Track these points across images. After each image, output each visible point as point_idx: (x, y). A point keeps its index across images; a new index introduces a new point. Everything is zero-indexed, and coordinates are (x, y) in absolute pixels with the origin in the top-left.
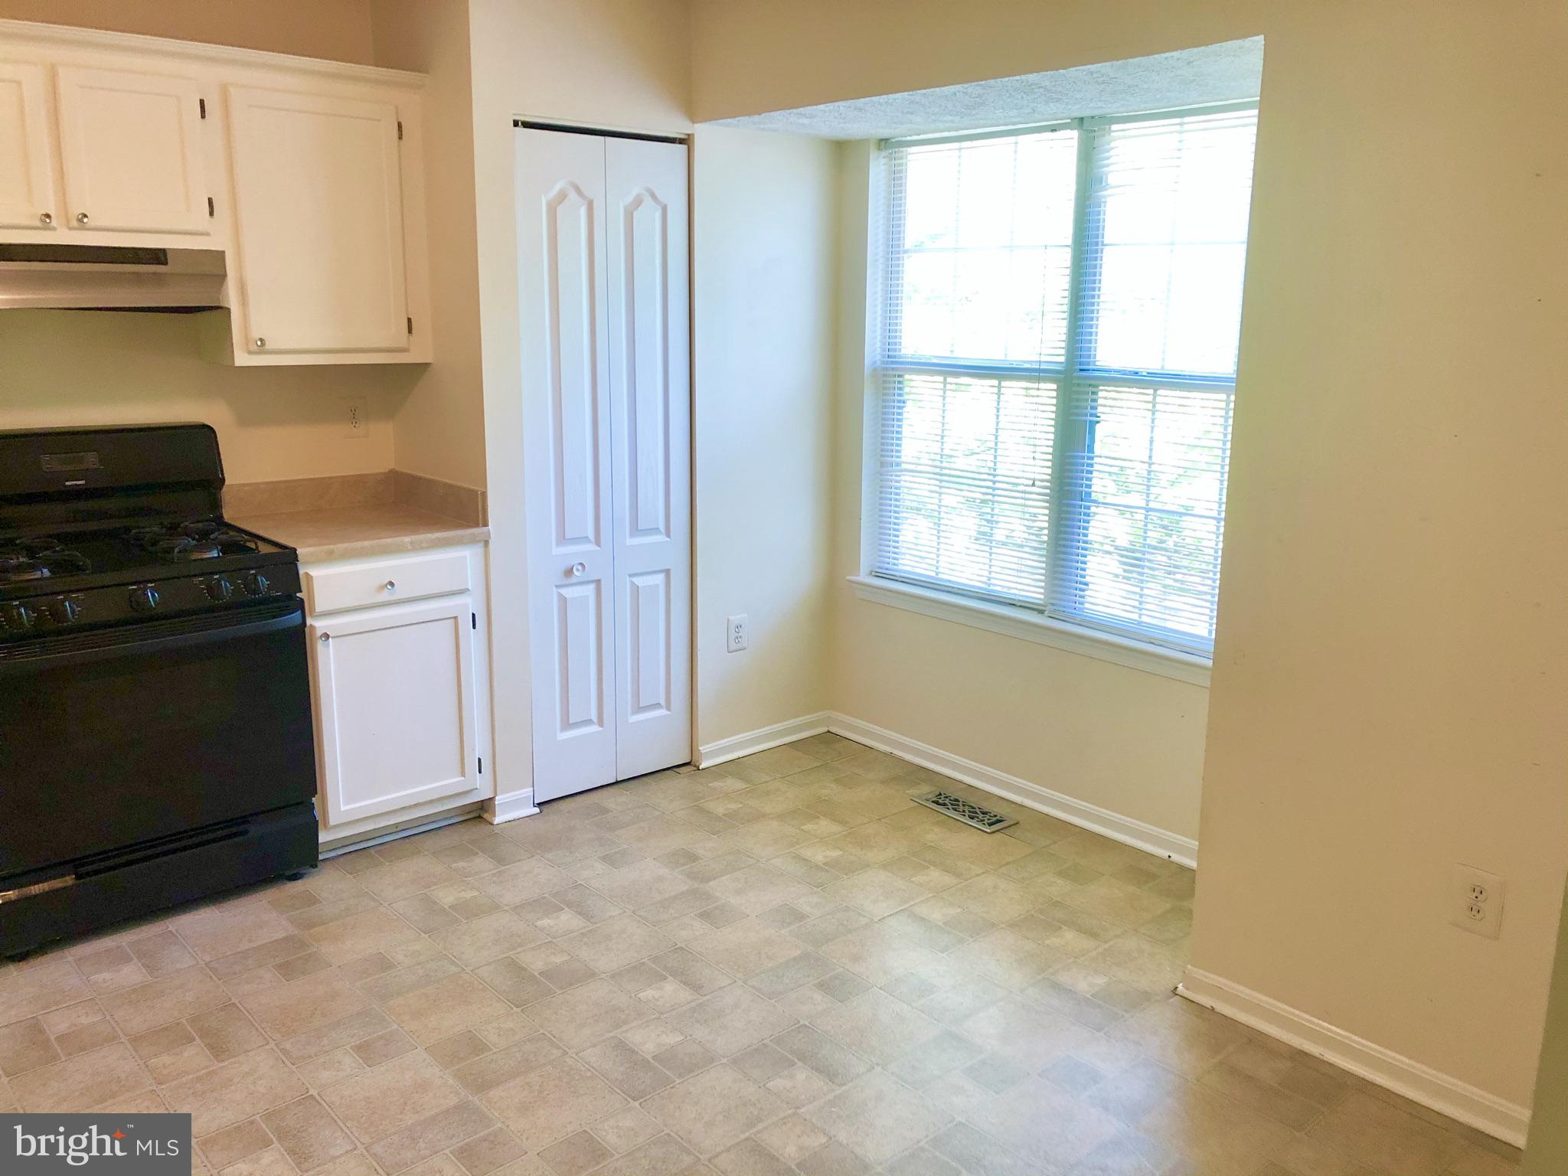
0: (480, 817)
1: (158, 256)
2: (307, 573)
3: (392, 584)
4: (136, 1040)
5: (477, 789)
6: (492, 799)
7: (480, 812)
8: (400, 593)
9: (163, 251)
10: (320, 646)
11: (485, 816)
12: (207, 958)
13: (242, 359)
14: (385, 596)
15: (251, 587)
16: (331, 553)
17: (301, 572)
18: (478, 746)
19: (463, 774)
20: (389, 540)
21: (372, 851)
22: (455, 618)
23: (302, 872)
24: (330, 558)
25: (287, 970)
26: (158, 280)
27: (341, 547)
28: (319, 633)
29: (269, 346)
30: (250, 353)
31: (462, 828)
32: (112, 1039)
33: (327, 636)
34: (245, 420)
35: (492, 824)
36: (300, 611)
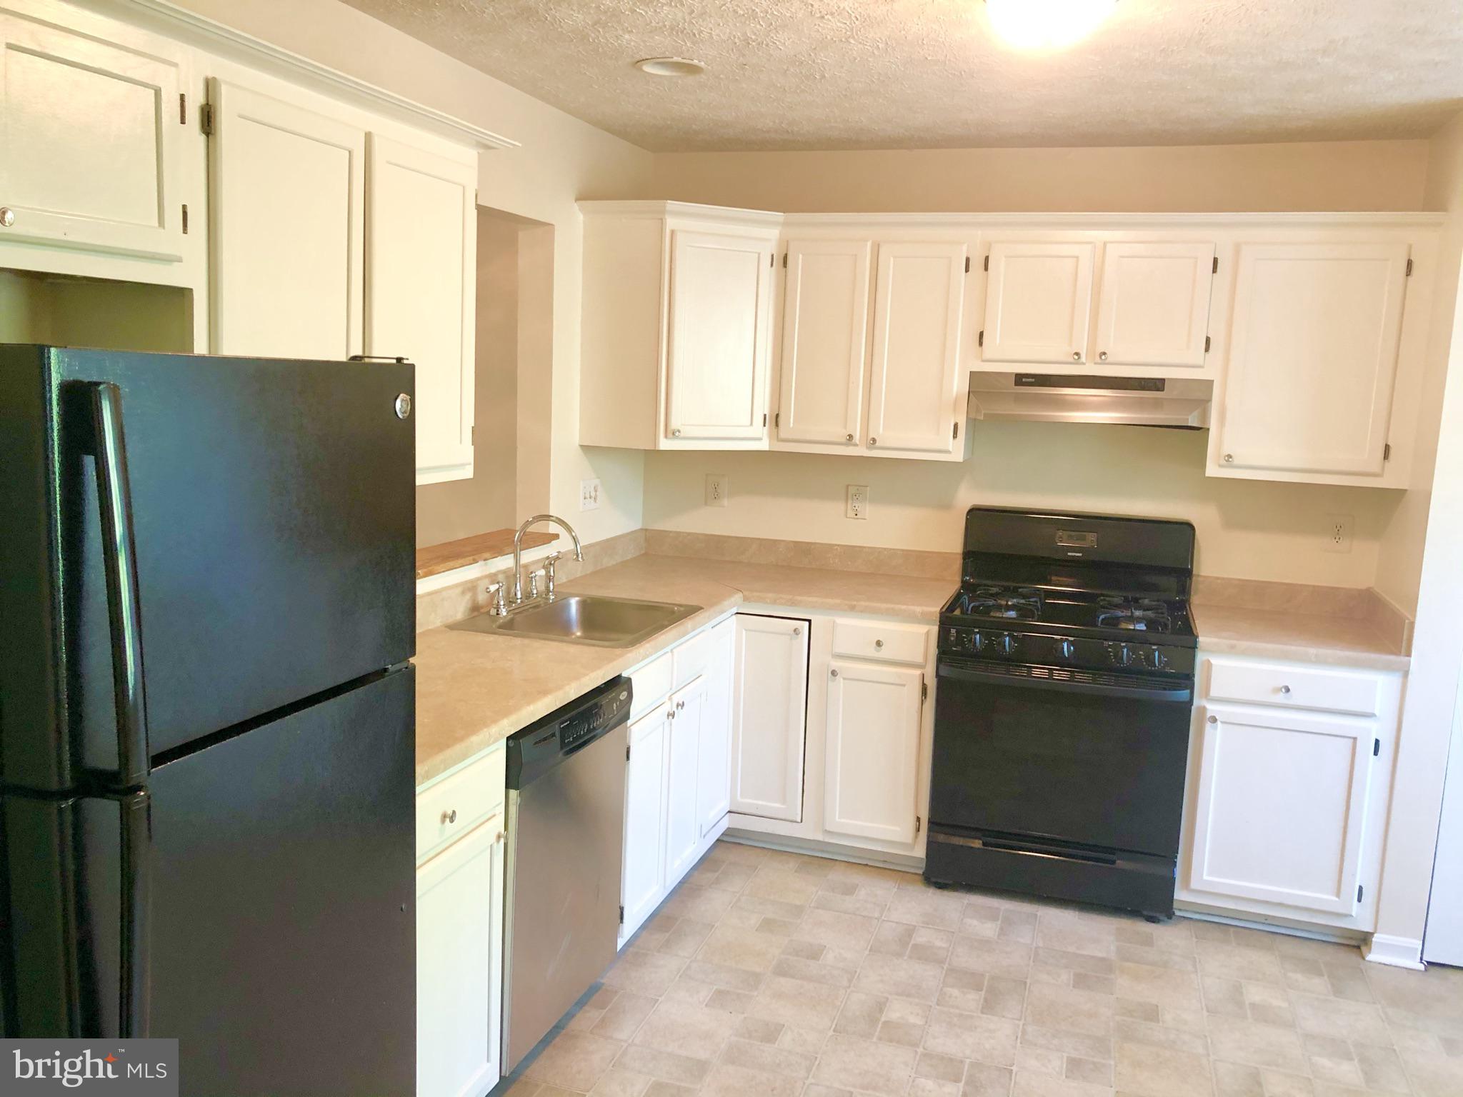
0: (1358, 947)
1: (1157, 385)
2: (1209, 661)
3: (1288, 690)
5: (1351, 916)
6: (1371, 934)
7: (1358, 942)
8: (1296, 698)
9: (1164, 380)
10: (1208, 726)
11: (1363, 948)
12: (1041, 944)
13: (1212, 470)
14: (1281, 698)
15: (1150, 660)
16: (1233, 647)
17: (1200, 657)
18: (1362, 871)
19: (1338, 895)
20: (1293, 648)
21: (1232, 929)
22: (1355, 739)
23: (1161, 918)
24: (1231, 651)
25: (1081, 981)
26: (1157, 404)
27: (1244, 644)
28: (1209, 715)
29: (1236, 461)
30: (1220, 466)
31: (1330, 949)
33: (1214, 720)
35: (1364, 958)
36: (1188, 691)
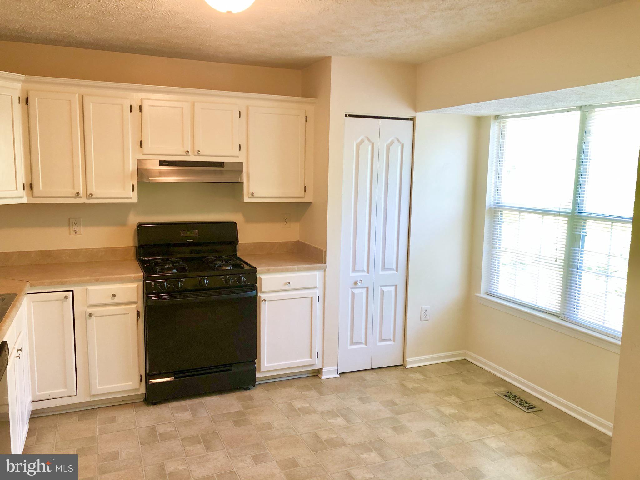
0: (317, 375)
1: (221, 164)
2: (260, 277)
3: (289, 283)
4: (183, 439)
5: (316, 364)
6: (322, 369)
7: (317, 373)
8: (292, 286)
9: (223, 162)
10: (262, 303)
11: (319, 375)
12: (212, 414)
13: (246, 200)
14: (287, 287)
15: (239, 280)
16: (269, 270)
17: (258, 276)
18: (317, 347)
19: (311, 358)
20: (290, 267)
21: (276, 383)
22: (312, 297)
23: (250, 387)
24: (268, 272)
25: (237, 423)
26: (221, 172)
27: (272, 268)
28: (262, 299)
29: (255, 195)
30: (249, 198)
31: (310, 379)
32: (176, 437)
33: (265, 300)
34: (248, 220)
35: (321, 379)
36: (255, 291)
